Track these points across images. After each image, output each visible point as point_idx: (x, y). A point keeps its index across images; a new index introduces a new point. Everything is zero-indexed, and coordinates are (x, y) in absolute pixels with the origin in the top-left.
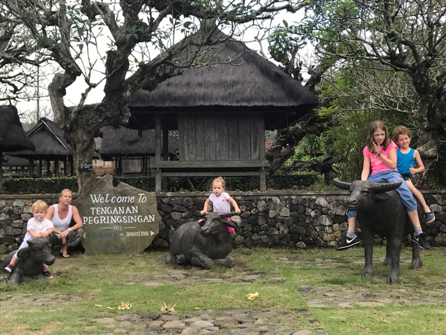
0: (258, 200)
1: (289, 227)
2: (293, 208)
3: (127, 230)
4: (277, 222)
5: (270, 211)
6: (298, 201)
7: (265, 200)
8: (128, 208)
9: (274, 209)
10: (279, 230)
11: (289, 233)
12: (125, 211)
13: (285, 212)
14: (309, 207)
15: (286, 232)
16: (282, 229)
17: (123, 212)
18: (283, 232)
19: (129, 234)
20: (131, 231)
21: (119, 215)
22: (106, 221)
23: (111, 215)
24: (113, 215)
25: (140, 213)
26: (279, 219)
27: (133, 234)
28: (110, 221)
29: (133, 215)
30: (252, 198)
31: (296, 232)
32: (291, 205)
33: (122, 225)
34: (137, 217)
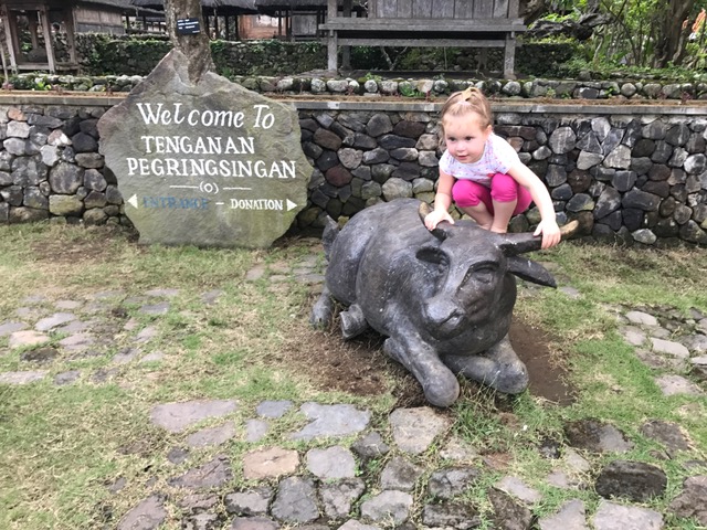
0: (553, 126)
1: (622, 194)
2: (641, 147)
3: (231, 194)
4: (594, 181)
5: (582, 154)
6: (658, 130)
7: (573, 126)
8: (230, 141)
9: (593, 149)
10: (596, 199)
11: (620, 207)
12: (224, 148)
13: (620, 158)
14: (683, 146)
15: (613, 204)
16: (603, 197)
17: (219, 151)
18: (606, 204)
19: (236, 204)
20: (241, 196)
21: (208, 157)
22: (180, 169)
23: (191, 155)
24: (197, 157)
25: (259, 153)
26: (601, 174)
27: (246, 204)
28: (190, 172)
29: (243, 158)
30: (540, 119)
31: (638, 207)
32: (639, 139)
33: (219, 180)
34: (253, 165)
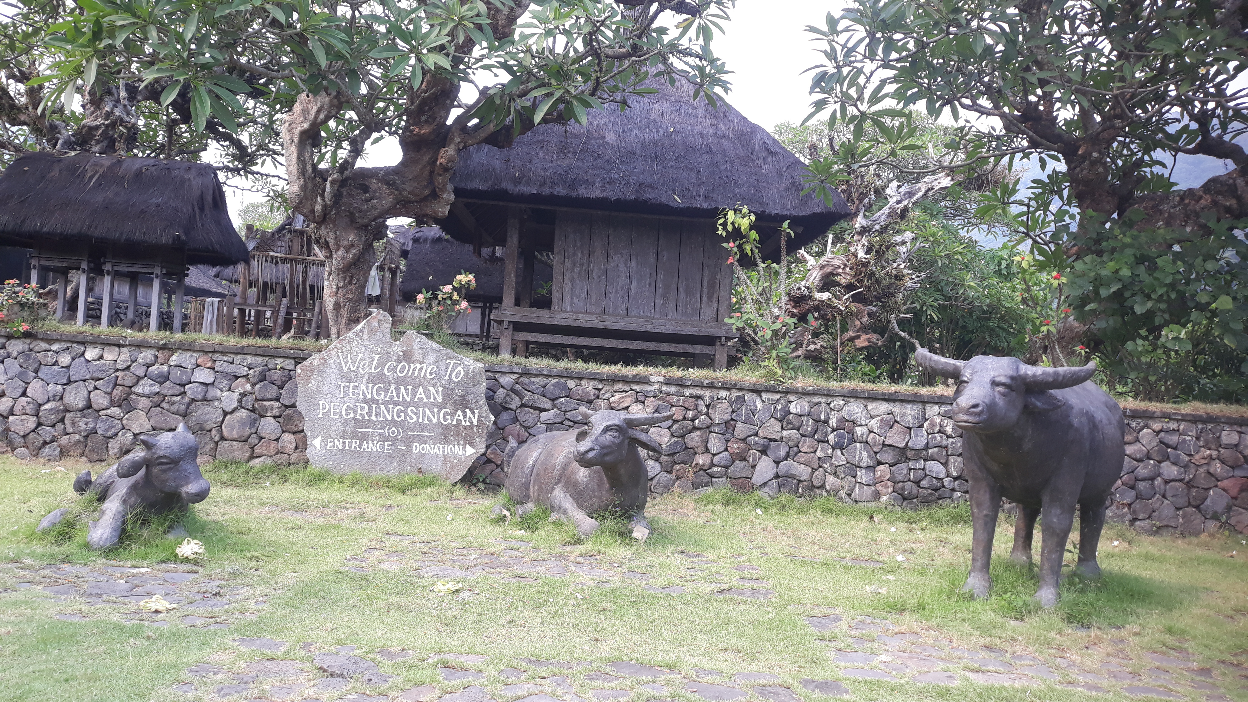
0: (712, 398)
1: (778, 463)
3: (414, 439)
4: (750, 450)
5: (739, 424)
7: (728, 398)
8: (421, 389)
9: (748, 421)
10: (754, 467)
11: (777, 475)
12: (413, 396)
13: (771, 429)
14: (827, 423)
15: (769, 473)
16: (760, 465)
17: (409, 399)
19: (418, 448)
20: (424, 441)
21: (398, 403)
22: (369, 413)
23: (382, 402)
24: (386, 404)
25: (446, 402)
26: (755, 443)
27: (426, 450)
28: (378, 417)
29: (430, 406)
30: (700, 392)
32: (787, 414)
33: (405, 425)
34: (439, 412)
